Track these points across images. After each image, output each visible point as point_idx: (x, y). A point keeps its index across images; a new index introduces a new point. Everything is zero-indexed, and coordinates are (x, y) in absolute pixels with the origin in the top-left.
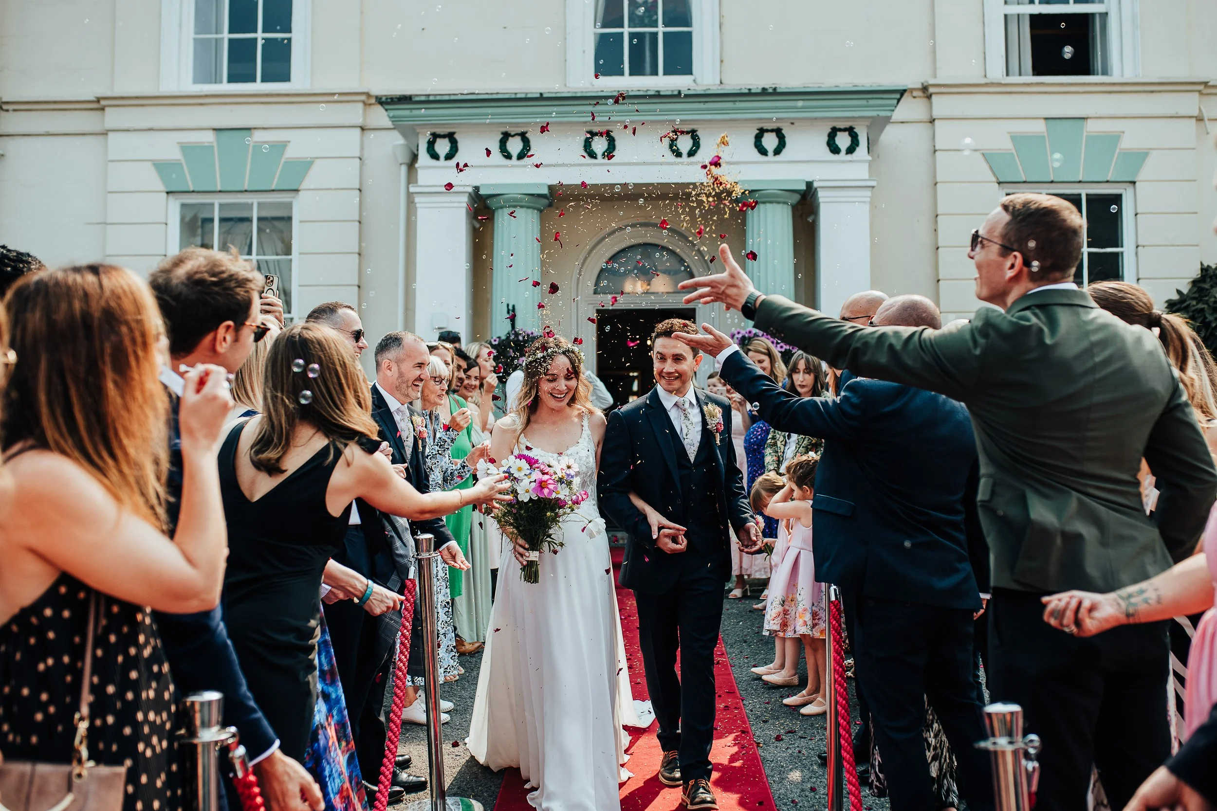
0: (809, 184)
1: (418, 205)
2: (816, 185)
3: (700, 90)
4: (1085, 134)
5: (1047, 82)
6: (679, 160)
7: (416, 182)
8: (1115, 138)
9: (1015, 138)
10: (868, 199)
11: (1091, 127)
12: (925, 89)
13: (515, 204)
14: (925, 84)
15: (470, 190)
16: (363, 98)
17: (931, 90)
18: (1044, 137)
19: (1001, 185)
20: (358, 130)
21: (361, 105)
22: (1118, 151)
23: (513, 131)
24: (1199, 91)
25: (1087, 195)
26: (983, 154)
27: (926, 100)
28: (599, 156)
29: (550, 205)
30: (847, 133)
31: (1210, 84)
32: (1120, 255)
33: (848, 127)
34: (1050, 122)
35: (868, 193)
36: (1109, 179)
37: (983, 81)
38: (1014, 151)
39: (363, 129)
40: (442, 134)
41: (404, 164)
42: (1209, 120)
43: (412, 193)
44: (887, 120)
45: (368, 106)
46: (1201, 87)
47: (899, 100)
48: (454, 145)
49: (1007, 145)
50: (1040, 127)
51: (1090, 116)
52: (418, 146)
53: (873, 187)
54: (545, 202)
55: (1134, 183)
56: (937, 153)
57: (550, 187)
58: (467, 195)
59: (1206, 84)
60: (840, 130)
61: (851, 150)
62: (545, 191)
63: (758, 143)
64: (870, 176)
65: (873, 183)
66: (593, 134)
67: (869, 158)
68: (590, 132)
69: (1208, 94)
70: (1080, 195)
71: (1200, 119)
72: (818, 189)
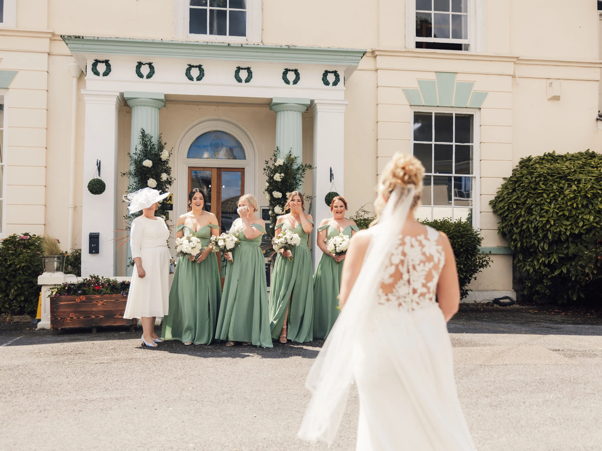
0: (312, 101)
1: (86, 102)
2: (316, 102)
3: (251, 45)
4: (456, 81)
5: (437, 52)
6: (240, 84)
7: (85, 88)
8: (471, 85)
9: (420, 82)
10: (344, 111)
11: (459, 77)
12: (373, 52)
13: (144, 104)
14: (373, 50)
15: (118, 94)
16: (50, 36)
17: (377, 53)
18: (435, 81)
19: (411, 106)
20: (47, 55)
21: (48, 40)
22: (472, 91)
23: (144, 61)
24: (514, 62)
25: (456, 114)
26: (403, 90)
27: (373, 58)
28: (195, 79)
29: (165, 106)
30: (333, 74)
31: (519, 58)
32: (471, 147)
33: (334, 71)
34: (438, 73)
35: (344, 108)
36: (467, 106)
37: (404, 50)
38: (419, 89)
39: (49, 54)
40: (101, 60)
41: (75, 77)
42: (518, 77)
43: (83, 94)
44: (355, 68)
45: (53, 41)
46: (515, 60)
47: (362, 57)
48: (108, 67)
49: (416, 85)
50: (432, 77)
51: (458, 72)
52: (86, 67)
53: (347, 105)
54: (163, 104)
55: (480, 109)
56: (378, 88)
57: (166, 96)
58: (116, 97)
59: (517, 58)
60: (330, 72)
61: (335, 84)
62: (163, 98)
63: (285, 77)
64: (345, 99)
65: (347, 103)
66: (191, 67)
67: (345, 89)
68: (190, 65)
69: (518, 64)
70: (452, 114)
71: (514, 76)
72: (317, 104)
